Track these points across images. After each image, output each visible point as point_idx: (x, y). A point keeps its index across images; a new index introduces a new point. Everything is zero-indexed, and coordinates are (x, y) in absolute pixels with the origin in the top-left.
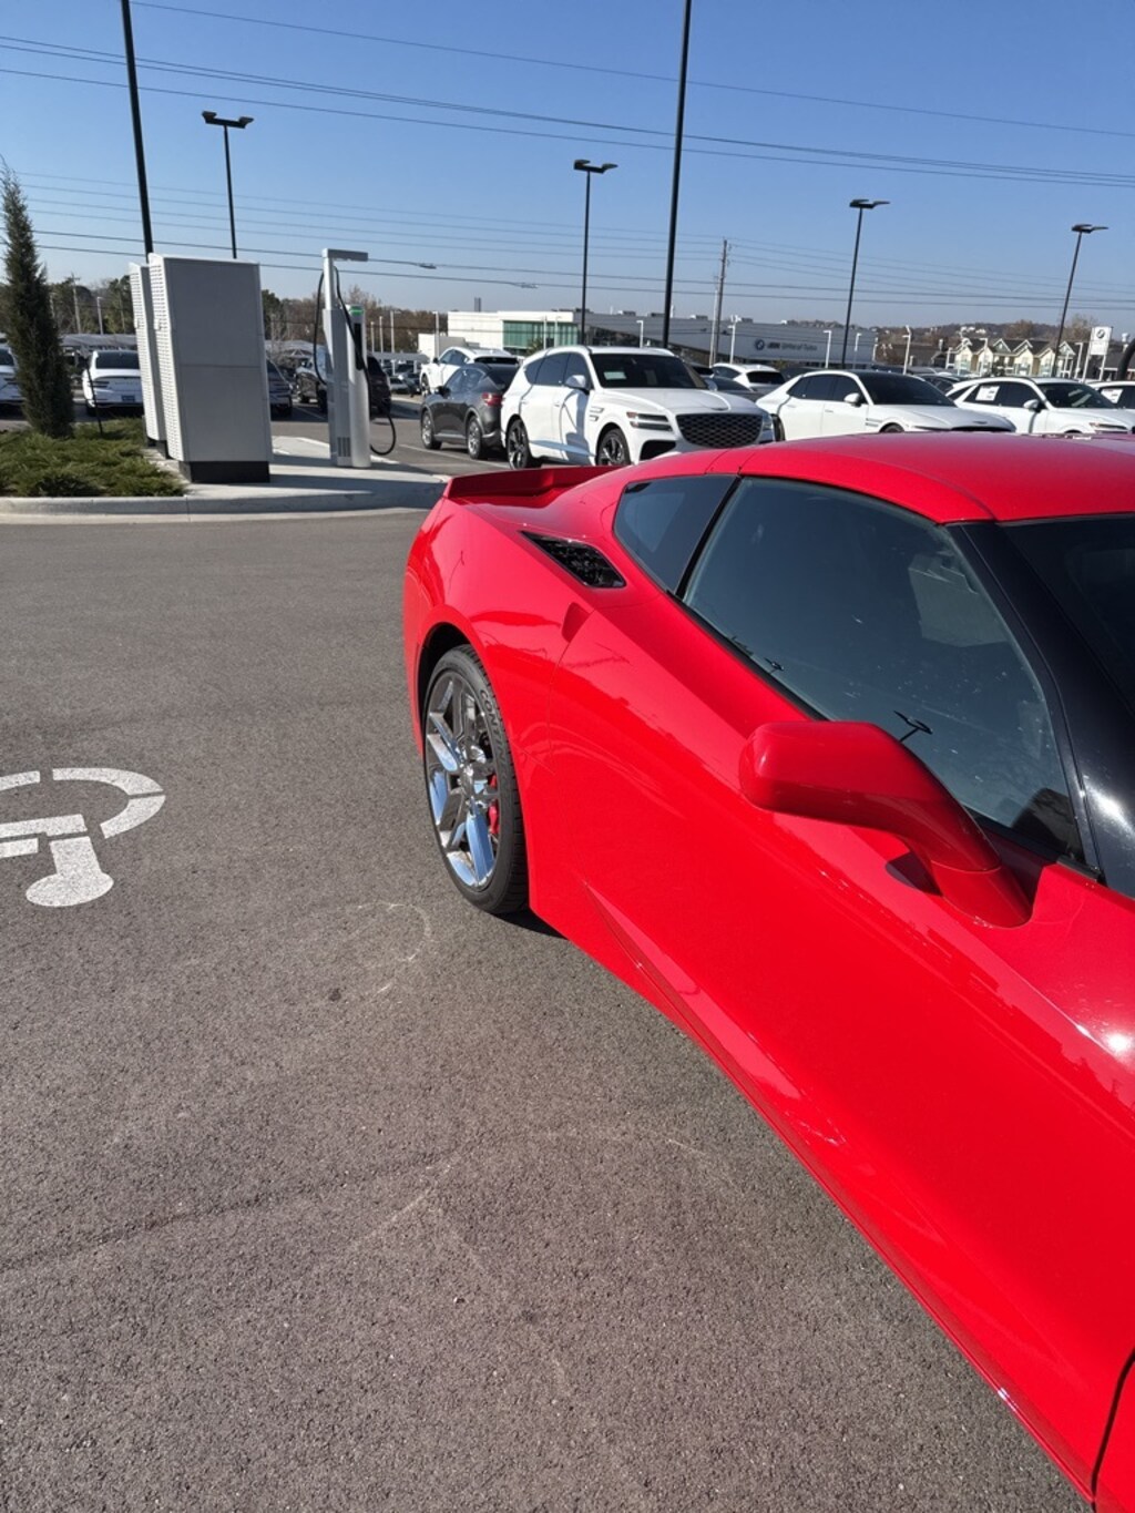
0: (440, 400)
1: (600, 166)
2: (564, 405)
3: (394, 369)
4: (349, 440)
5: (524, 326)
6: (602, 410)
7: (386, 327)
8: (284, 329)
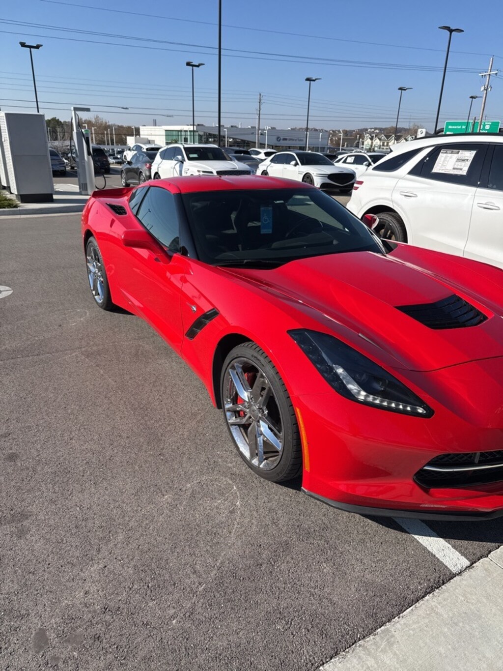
0: (128, 166)
1: (197, 64)
2: (174, 168)
3: (116, 153)
4: (86, 184)
5: (174, 132)
6: (188, 169)
7: (112, 134)
8: (64, 135)
